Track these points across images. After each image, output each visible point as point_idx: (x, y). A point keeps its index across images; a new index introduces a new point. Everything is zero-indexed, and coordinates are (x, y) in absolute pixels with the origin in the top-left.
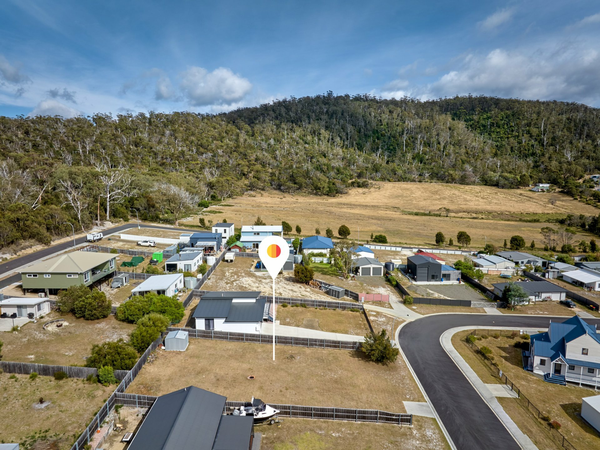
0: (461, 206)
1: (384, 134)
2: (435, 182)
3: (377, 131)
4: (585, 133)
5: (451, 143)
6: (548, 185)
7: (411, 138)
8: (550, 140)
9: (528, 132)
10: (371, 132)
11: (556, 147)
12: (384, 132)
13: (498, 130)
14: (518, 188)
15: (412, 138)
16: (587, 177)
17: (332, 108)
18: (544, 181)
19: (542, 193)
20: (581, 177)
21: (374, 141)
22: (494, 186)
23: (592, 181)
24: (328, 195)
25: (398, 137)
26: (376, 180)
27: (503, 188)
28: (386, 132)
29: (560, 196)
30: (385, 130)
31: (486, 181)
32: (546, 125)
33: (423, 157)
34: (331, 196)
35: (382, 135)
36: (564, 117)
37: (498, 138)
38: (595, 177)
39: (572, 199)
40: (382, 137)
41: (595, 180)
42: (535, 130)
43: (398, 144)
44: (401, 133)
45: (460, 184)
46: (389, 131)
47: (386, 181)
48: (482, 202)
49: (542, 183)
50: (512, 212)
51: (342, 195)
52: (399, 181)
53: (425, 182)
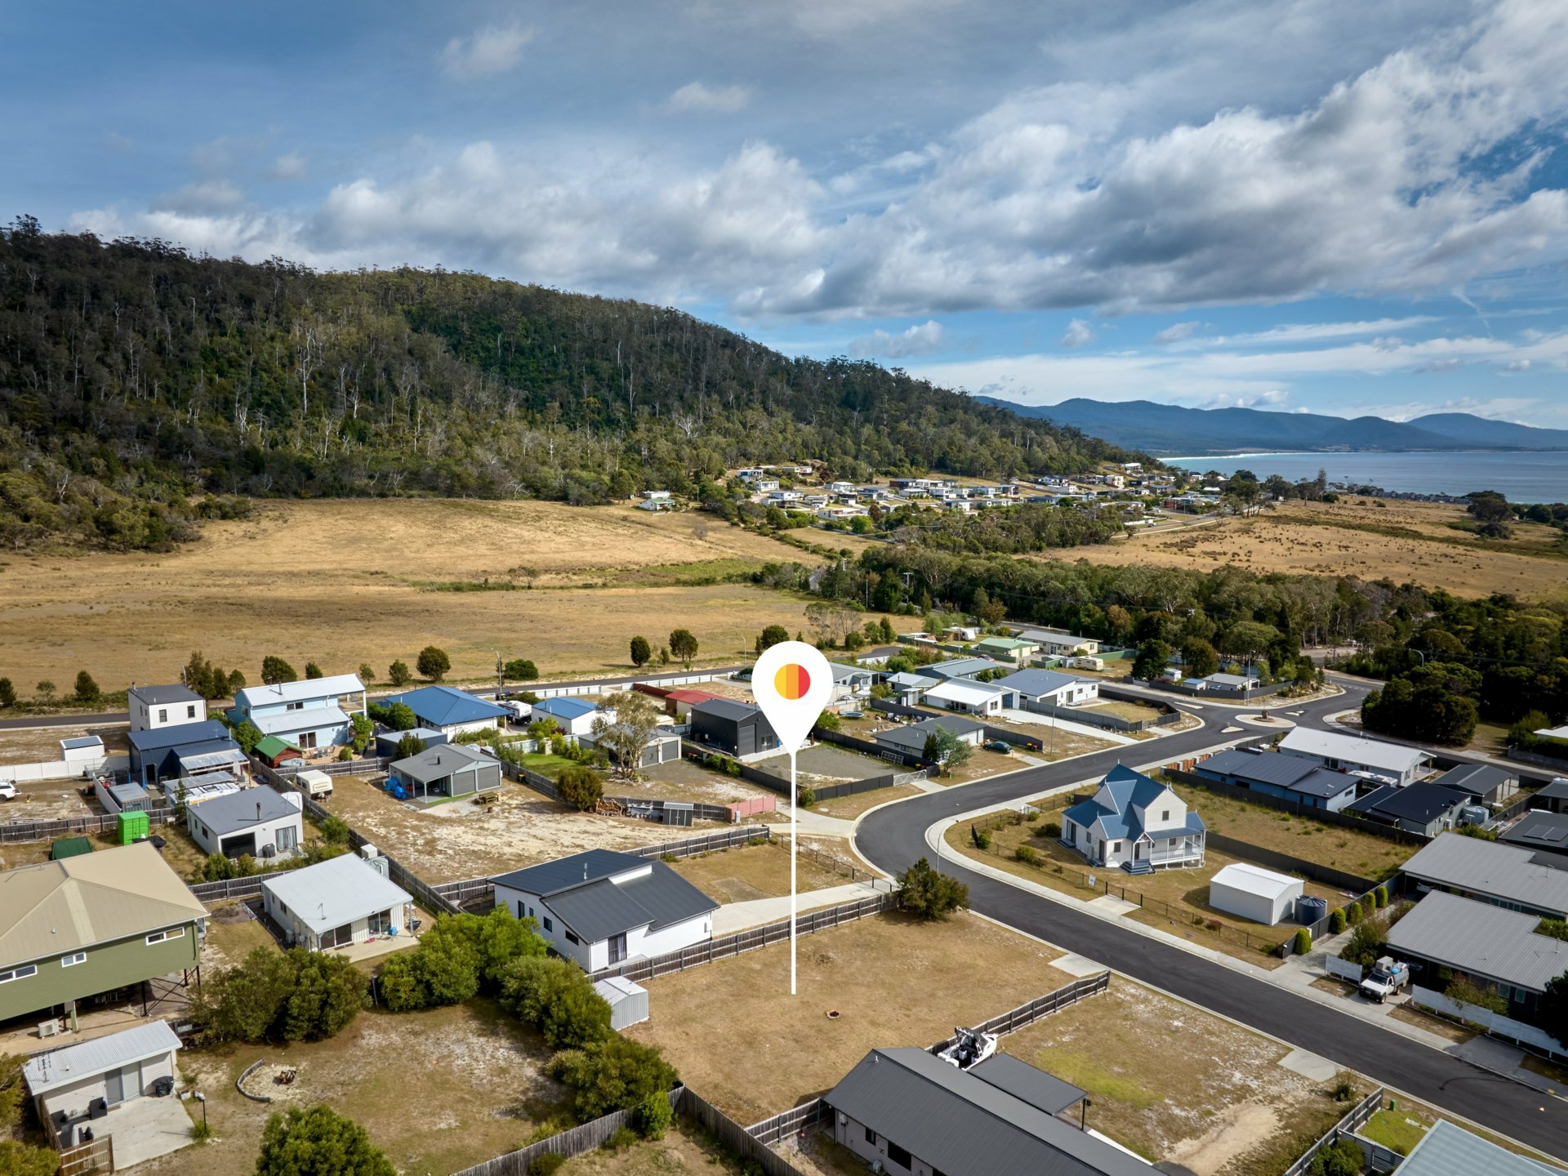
0: (526, 557)
1: (236, 361)
2: (420, 496)
3: (212, 350)
4: (704, 378)
5: (422, 393)
6: (666, 494)
7: (317, 375)
8: (640, 390)
9: (592, 370)
10: (197, 355)
11: (654, 407)
12: (233, 354)
13: (523, 362)
14: (609, 503)
15: (321, 374)
16: (731, 474)
17: (56, 276)
18: (657, 485)
19: (664, 513)
20: (721, 474)
21: (211, 380)
22: (556, 499)
23: (742, 481)
24: (146, 548)
25: (279, 371)
26: (260, 496)
27: (578, 505)
28: (241, 356)
29: (701, 518)
30: (236, 350)
31: (537, 491)
32: (625, 357)
33: (365, 428)
34: (159, 552)
35: (231, 363)
36: (658, 339)
37: (525, 380)
38: (745, 474)
39: (727, 524)
40: (232, 370)
41: (747, 479)
42: (605, 365)
43: (283, 391)
44: (286, 361)
45: (480, 498)
46: (249, 353)
47: (292, 497)
48: (563, 544)
49: (654, 489)
50: (643, 565)
51: (191, 546)
52: (325, 495)
53: (395, 495)
